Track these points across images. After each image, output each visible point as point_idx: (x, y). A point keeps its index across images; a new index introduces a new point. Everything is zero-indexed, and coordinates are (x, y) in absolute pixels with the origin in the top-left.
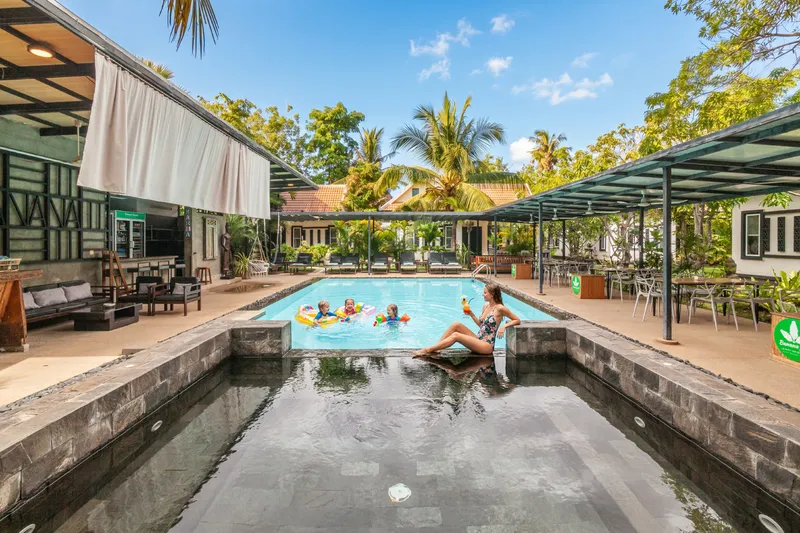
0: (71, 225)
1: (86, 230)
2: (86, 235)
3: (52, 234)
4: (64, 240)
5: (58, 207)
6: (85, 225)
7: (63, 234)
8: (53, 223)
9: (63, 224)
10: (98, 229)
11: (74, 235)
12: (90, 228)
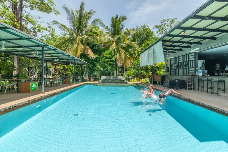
0: (187, 67)
1: (190, 68)
2: (190, 69)
3: (184, 70)
4: (186, 71)
5: (185, 64)
6: (190, 67)
7: (186, 69)
8: (184, 67)
9: (186, 67)
10: (193, 68)
11: (188, 69)
12: (191, 68)
